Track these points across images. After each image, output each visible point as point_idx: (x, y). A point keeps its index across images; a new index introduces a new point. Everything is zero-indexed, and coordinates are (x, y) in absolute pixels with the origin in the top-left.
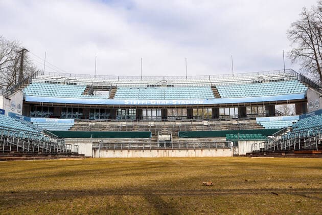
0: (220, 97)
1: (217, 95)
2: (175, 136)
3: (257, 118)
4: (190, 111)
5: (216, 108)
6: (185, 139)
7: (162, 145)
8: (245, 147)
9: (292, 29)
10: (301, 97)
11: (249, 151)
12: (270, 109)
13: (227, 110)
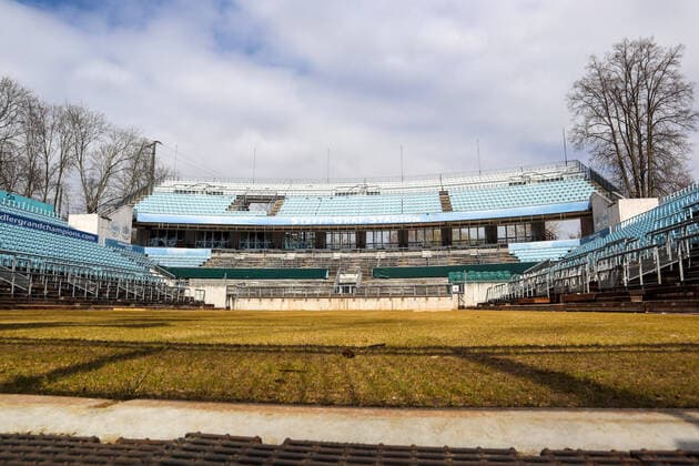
0: (451, 210)
1: (446, 206)
2: (365, 276)
3: (510, 245)
4: (403, 235)
5: (446, 228)
6: (382, 281)
7: (346, 290)
8: (476, 293)
9: (573, 92)
10: (583, 207)
11: (483, 300)
12: (538, 228)
13: (465, 230)
